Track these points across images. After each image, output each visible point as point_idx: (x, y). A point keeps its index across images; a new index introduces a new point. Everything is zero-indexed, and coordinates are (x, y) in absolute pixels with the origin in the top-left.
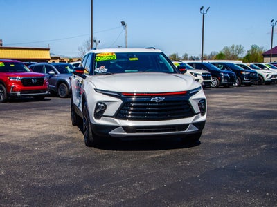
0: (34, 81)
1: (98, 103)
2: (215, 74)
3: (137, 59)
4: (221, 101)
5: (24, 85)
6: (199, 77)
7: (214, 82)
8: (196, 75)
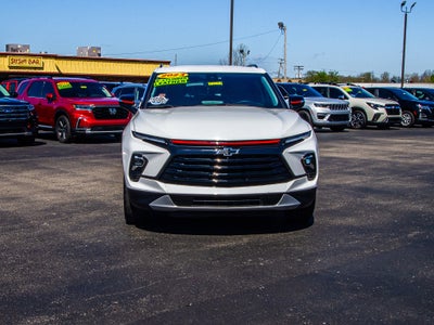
0: (113, 112)
1: (134, 155)
2: (408, 106)
3: (220, 83)
4: (401, 150)
5: (97, 118)
6: (381, 110)
7: (406, 119)
8: (376, 107)
